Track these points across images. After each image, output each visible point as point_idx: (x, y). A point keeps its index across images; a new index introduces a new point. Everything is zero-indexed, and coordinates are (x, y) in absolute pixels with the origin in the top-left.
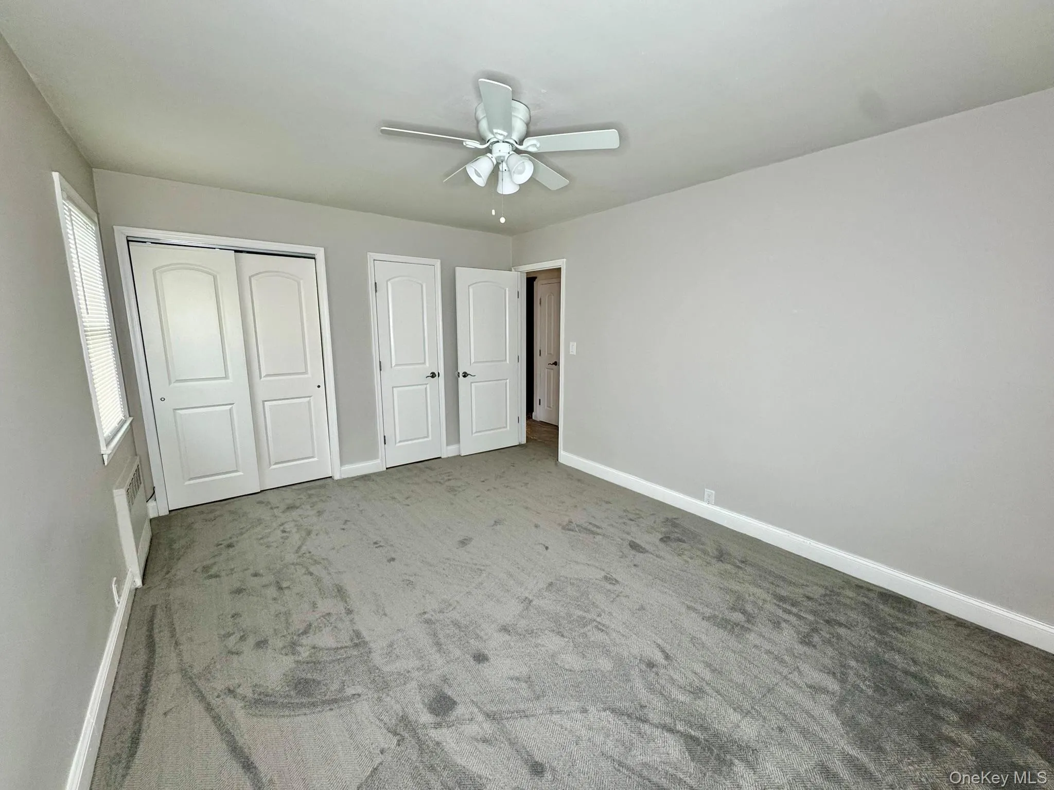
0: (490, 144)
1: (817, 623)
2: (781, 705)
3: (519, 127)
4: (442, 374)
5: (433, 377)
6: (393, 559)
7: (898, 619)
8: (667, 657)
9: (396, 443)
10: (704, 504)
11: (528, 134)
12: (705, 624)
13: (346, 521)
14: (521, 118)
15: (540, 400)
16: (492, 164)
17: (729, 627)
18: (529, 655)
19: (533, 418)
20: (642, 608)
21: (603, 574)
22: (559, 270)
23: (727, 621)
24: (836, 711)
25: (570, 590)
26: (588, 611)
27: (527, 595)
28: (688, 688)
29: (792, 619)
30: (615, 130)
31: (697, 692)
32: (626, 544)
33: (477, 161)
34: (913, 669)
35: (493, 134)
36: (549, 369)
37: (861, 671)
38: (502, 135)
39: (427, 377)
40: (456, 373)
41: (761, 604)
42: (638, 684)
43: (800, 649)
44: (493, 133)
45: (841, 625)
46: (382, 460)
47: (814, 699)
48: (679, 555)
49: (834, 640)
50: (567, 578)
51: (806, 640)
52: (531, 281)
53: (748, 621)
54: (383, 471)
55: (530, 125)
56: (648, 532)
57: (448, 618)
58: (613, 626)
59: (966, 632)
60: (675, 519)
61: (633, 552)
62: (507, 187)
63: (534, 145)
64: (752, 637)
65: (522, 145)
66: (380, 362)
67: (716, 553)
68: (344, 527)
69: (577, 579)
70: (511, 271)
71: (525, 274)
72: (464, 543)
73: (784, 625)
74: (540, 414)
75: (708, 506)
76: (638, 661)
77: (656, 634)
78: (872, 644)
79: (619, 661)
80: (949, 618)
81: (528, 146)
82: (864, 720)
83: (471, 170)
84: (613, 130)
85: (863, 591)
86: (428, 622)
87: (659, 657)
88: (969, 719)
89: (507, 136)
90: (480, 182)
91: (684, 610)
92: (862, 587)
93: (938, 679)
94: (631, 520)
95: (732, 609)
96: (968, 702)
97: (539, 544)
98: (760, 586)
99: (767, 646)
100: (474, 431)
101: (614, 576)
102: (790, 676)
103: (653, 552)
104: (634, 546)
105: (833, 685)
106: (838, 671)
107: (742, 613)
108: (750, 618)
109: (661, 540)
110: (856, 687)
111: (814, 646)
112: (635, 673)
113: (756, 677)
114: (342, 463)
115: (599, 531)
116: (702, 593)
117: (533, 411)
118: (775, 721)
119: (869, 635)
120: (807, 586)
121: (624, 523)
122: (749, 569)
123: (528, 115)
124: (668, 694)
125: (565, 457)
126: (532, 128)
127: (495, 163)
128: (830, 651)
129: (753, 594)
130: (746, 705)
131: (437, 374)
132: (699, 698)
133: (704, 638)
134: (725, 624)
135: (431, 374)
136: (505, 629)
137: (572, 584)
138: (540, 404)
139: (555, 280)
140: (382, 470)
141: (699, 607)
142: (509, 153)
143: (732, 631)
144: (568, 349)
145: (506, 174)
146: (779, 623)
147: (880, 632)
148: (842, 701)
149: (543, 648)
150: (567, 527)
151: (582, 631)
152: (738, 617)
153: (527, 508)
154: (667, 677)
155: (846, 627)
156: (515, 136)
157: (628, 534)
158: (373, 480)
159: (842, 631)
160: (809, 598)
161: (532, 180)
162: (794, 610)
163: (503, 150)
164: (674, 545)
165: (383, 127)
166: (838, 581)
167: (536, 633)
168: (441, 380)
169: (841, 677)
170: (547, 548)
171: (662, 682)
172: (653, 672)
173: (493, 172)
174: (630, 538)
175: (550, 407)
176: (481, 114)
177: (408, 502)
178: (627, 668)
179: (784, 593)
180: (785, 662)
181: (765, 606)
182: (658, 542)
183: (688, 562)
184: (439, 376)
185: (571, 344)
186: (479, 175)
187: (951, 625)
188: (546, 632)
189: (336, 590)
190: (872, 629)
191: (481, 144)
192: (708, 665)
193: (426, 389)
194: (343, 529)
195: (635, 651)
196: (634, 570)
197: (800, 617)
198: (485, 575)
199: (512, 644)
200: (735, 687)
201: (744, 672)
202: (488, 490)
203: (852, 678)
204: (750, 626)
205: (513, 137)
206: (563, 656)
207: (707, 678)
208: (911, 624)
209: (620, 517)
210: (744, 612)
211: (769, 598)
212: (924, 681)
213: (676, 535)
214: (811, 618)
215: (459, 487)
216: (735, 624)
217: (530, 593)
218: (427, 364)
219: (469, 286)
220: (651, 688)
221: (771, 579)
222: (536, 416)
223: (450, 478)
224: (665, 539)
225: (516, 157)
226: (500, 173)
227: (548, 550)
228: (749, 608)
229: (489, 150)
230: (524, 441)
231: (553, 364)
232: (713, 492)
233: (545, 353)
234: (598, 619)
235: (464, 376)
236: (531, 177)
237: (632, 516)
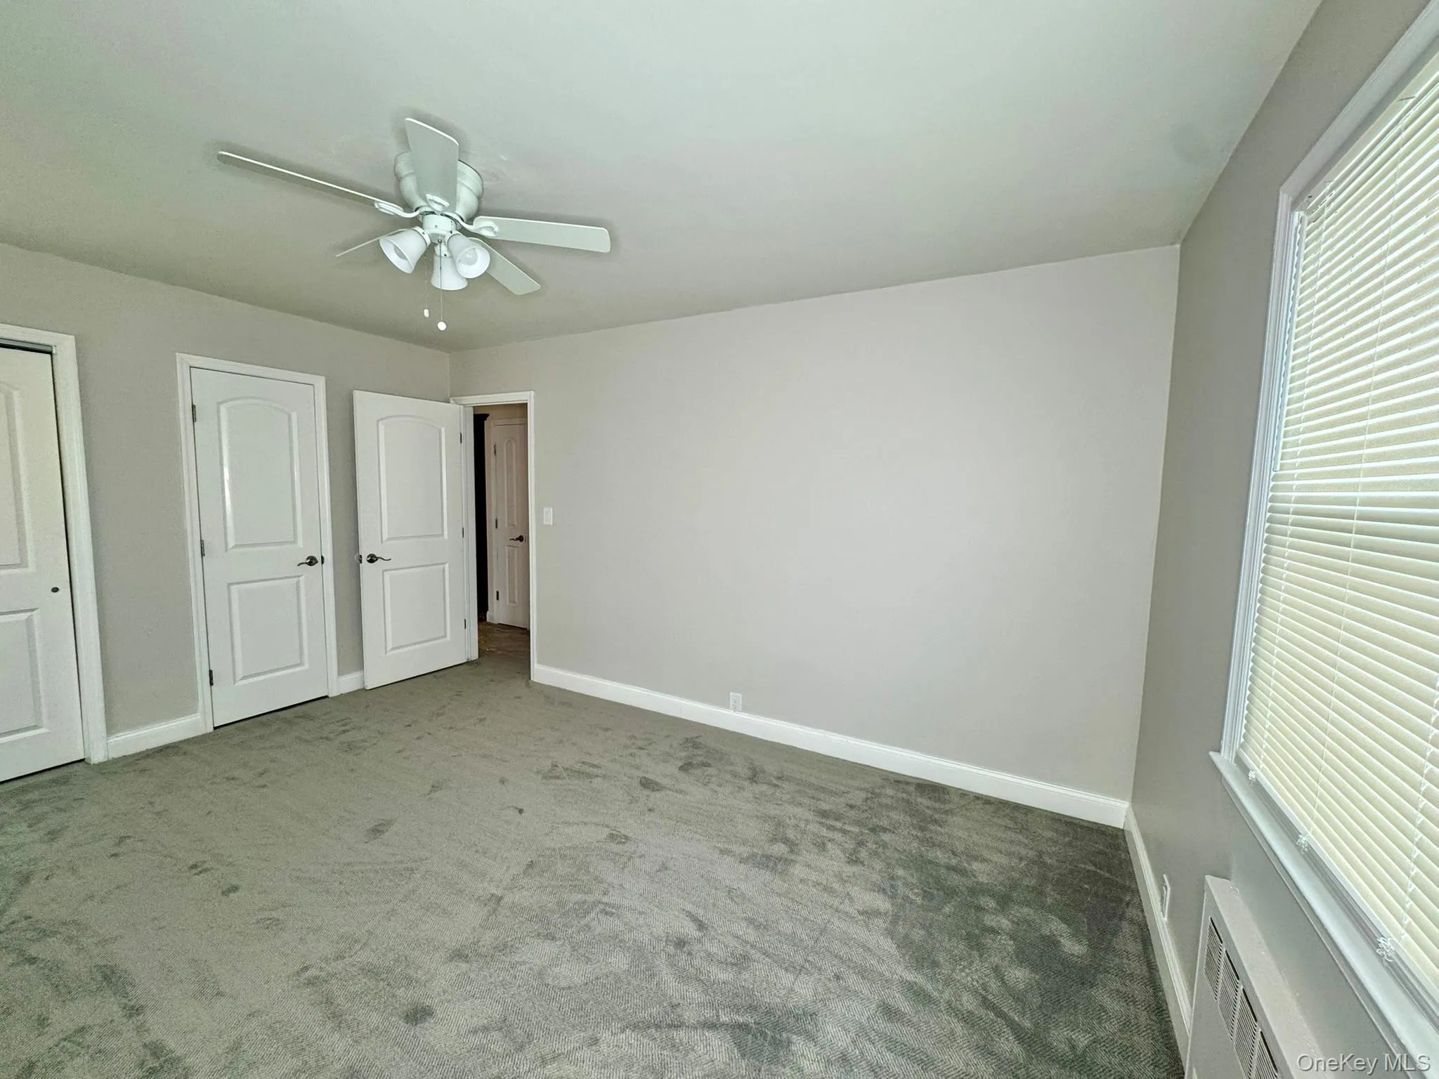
0: (420, 214)
1: (862, 834)
2: (836, 946)
3: (466, 199)
4: (329, 557)
5: (310, 564)
6: (235, 889)
7: (935, 809)
8: (701, 926)
9: (235, 681)
10: (730, 713)
11: (479, 212)
12: (742, 868)
13: (122, 840)
14: (470, 187)
15: (498, 592)
16: (424, 244)
17: (771, 864)
18: (503, 984)
19: (488, 620)
20: (664, 867)
21: (606, 831)
22: (524, 406)
23: (768, 857)
24: (890, 933)
25: (562, 868)
26: (590, 892)
27: (494, 891)
28: (729, 960)
29: (838, 836)
30: (607, 231)
31: (741, 962)
32: (636, 783)
33: (398, 235)
34: (954, 862)
35: (427, 202)
36: (510, 546)
37: (910, 879)
38: (439, 204)
39: (299, 565)
40: (356, 557)
41: (803, 826)
42: (666, 976)
43: (849, 870)
44: (425, 199)
45: (885, 830)
46: (204, 713)
47: (867, 926)
48: (705, 785)
49: (880, 850)
50: (554, 849)
51: (853, 860)
52: (480, 420)
53: (792, 851)
54: (210, 733)
55: (482, 199)
56: (664, 761)
57: (354, 965)
58: (626, 903)
59: (992, 808)
60: (697, 737)
61: (646, 792)
62: (449, 279)
63: (491, 229)
64: (798, 871)
65: (472, 224)
66: (202, 542)
67: (749, 773)
68: (116, 850)
69: (570, 848)
70: (449, 403)
71: (472, 409)
72: (377, 831)
73: (829, 845)
74: (498, 613)
75: (735, 714)
76: (664, 944)
77: (684, 899)
78: (915, 845)
79: (639, 952)
80: (978, 797)
81: (481, 229)
82: (918, 934)
83: (388, 247)
84: (603, 229)
85: (901, 786)
86: (311, 982)
87: (690, 930)
88: (1004, 902)
89: (449, 207)
90: (405, 266)
91: (716, 855)
92: (899, 781)
93: (976, 866)
94: (641, 748)
95: (772, 841)
96: (1001, 884)
97: (509, 807)
98: (800, 804)
99: (814, 877)
100: (390, 646)
101: (622, 831)
102: (841, 907)
103: (672, 787)
104: (647, 784)
105: (883, 904)
106: (887, 886)
107: (784, 843)
108: (792, 846)
109: (681, 768)
110: (905, 898)
111: (862, 863)
112: (661, 963)
113: (806, 919)
114: (111, 729)
115: (595, 771)
116: (736, 827)
117: (487, 610)
118: (830, 967)
119: (912, 835)
120: (848, 792)
121: (631, 755)
122: (786, 785)
123: (480, 187)
124: (707, 977)
125: (541, 672)
126: (484, 204)
127: (428, 241)
128: (879, 865)
129: (794, 816)
130: (799, 959)
131: (319, 559)
132: (744, 969)
133: (743, 886)
134: (767, 862)
135: (308, 559)
136: (458, 955)
137: (563, 857)
138: (498, 599)
139: (517, 421)
140: (204, 732)
141: (734, 848)
142: (451, 232)
143: (774, 870)
144: (541, 518)
145: (446, 264)
146: (824, 844)
147: (922, 829)
148: (895, 920)
149: (523, 968)
150: (551, 775)
151: (583, 922)
152: (779, 849)
153: (485, 756)
154: (702, 954)
155: (890, 831)
156: (461, 211)
157: (638, 768)
158: (185, 753)
159: (886, 837)
160: (852, 807)
161: (486, 277)
162: (838, 825)
163: (439, 225)
164: (698, 772)
165: (222, 150)
166: (879, 780)
167: (512, 946)
168: (327, 571)
169: (891, 892)
170: (521, 811)
171: (697, 962)
172: (684, 953)
173: (424, 255)
174: (641, 774)
175: (515, 603)
176: (403, 169)
177: (262, 781)
178: (650, 958)
179: (825, 806)
180: (836, 892)
181: (808, 827)
182: (676, 771)
183: (716, 792)
184: (322, 563)
185: (545, 510)
186: (401, 255)
187: (979, 805)
188: (528, 939)
189: (100, 978)
190: (914, 828)
191: (405, 211)
192: (750, 921)
193: (298, 585)
194: (115, 855)
195: (659, 930)
196: (648, 817)
197: (844, 832)
198: (418, 876)
199: (473, 976)
200: (784, 940)
201: (792, 917)
202: (418, 738)
203: (902, 890)
204: (793, 857)
205: (456, 212)
206: (557, 970)
207: (751, 939)
208: (946, 812)
209: (626, 747)
210: (786, 841)
211: (809, 816)
212: (963, 872)
213: (700, 759)
214: (855, 829)
215: (364, 741)
216: (777, 859)
217: (498, 887)
218: (300, 543)
219: (378, 421)
220: (683, 977)
221: (811, 792)
222: (492, 617)
223: (347, 727)
224: (686, 767)
225: (462, 240)
226: (437, 259)
227: (523, 814)
228: (791, 834)
229: (417, 223)
230: (474, 655)
231: (517, 539)
232: (741, 695)
233: (504, 523)
234: (605, 899)
235: (371, 561)
236: (485, 272)
237: (640, 743)
